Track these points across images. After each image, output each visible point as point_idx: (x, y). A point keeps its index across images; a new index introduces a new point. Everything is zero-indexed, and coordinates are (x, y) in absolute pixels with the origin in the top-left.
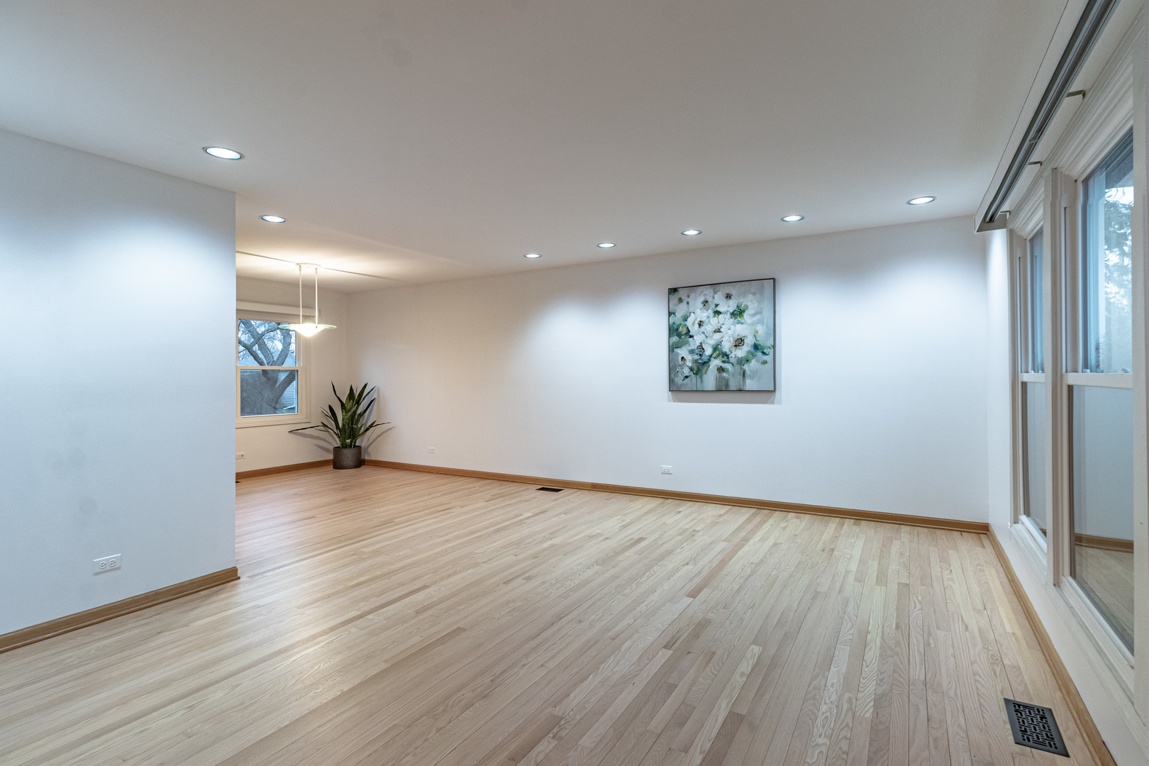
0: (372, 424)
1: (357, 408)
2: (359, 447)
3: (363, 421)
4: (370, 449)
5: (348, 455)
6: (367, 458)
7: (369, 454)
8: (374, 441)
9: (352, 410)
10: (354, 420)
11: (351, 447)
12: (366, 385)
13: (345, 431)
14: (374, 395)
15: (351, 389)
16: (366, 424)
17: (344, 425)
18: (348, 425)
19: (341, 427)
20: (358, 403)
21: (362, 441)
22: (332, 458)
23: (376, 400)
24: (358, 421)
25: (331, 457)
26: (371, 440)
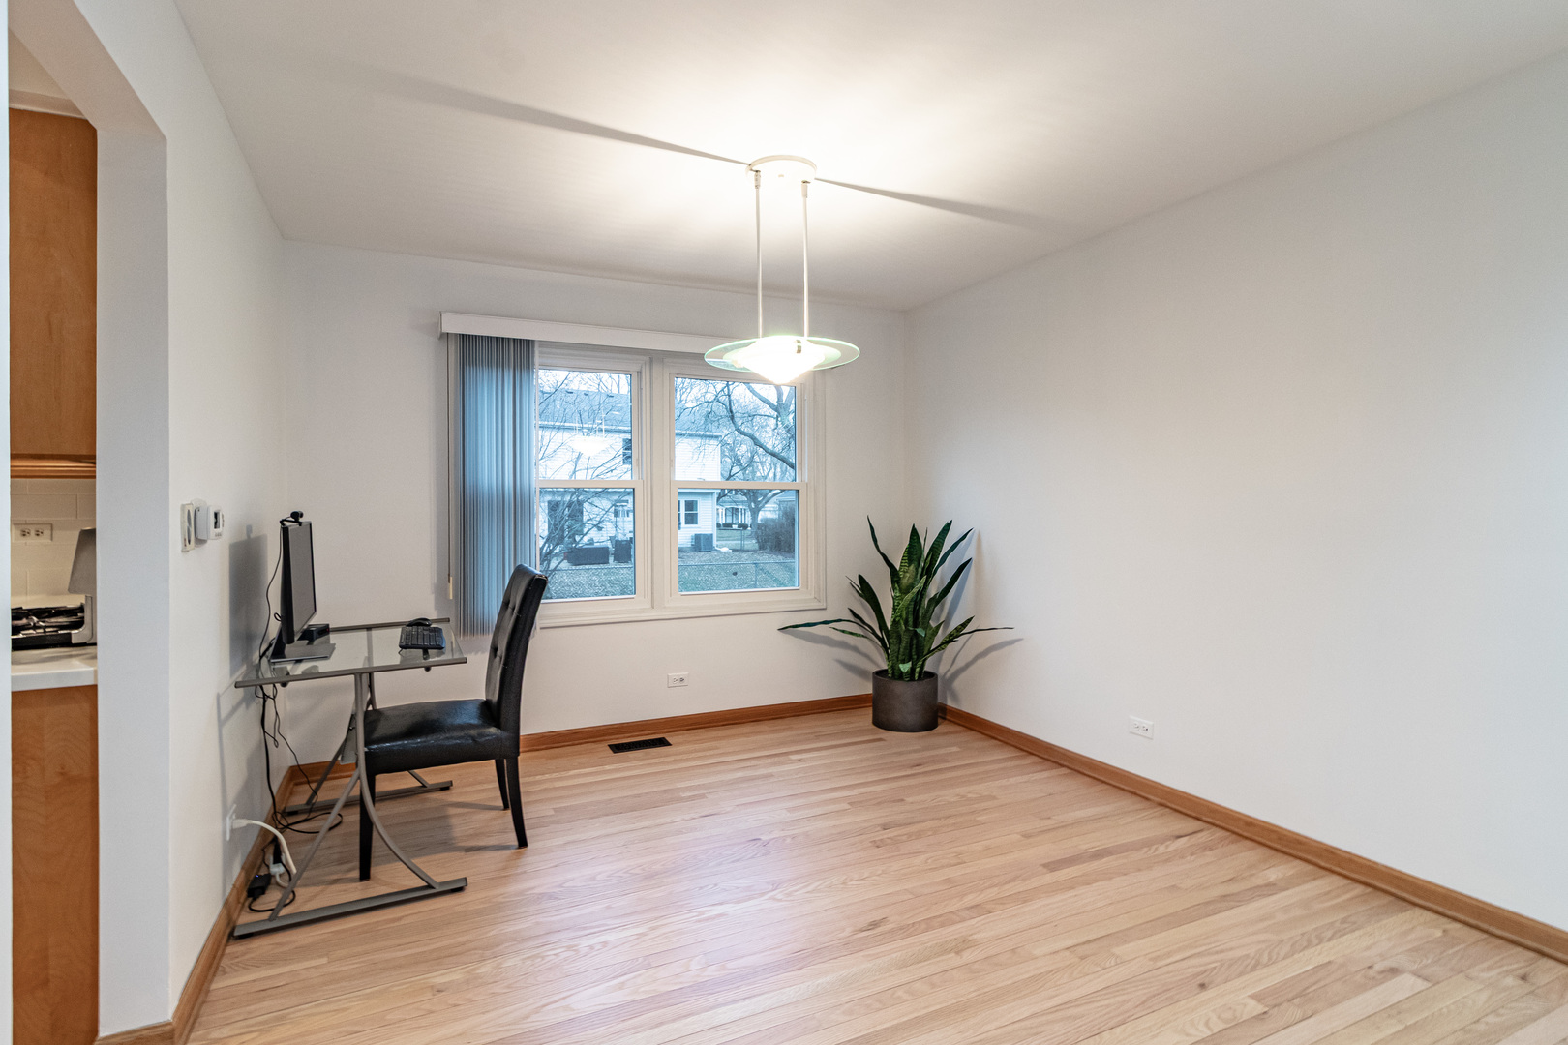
0: (964, 625)
1: (927, 584)
2: (931, 675)
3: (940, 613)
4: (957, 684)
5: (906, 694)
6: (950, 703)
7: (955, 697)
8: (968, 665)
9: (915, 590)
10: (921, 611)
11: (912, 679)
12: (949, 525)
13: (899, 637)
14: (967, 552)
15: (914, 533)
16: (947, 622)
17: (895, 623)
18: (906, 623)
19: (889, 624)
20: (929, 572)
21: (939, 660)
22: (870, 691)
23: (973, 563)
24: (928, 616)
25: (868, 688)
26: (960, 663)
